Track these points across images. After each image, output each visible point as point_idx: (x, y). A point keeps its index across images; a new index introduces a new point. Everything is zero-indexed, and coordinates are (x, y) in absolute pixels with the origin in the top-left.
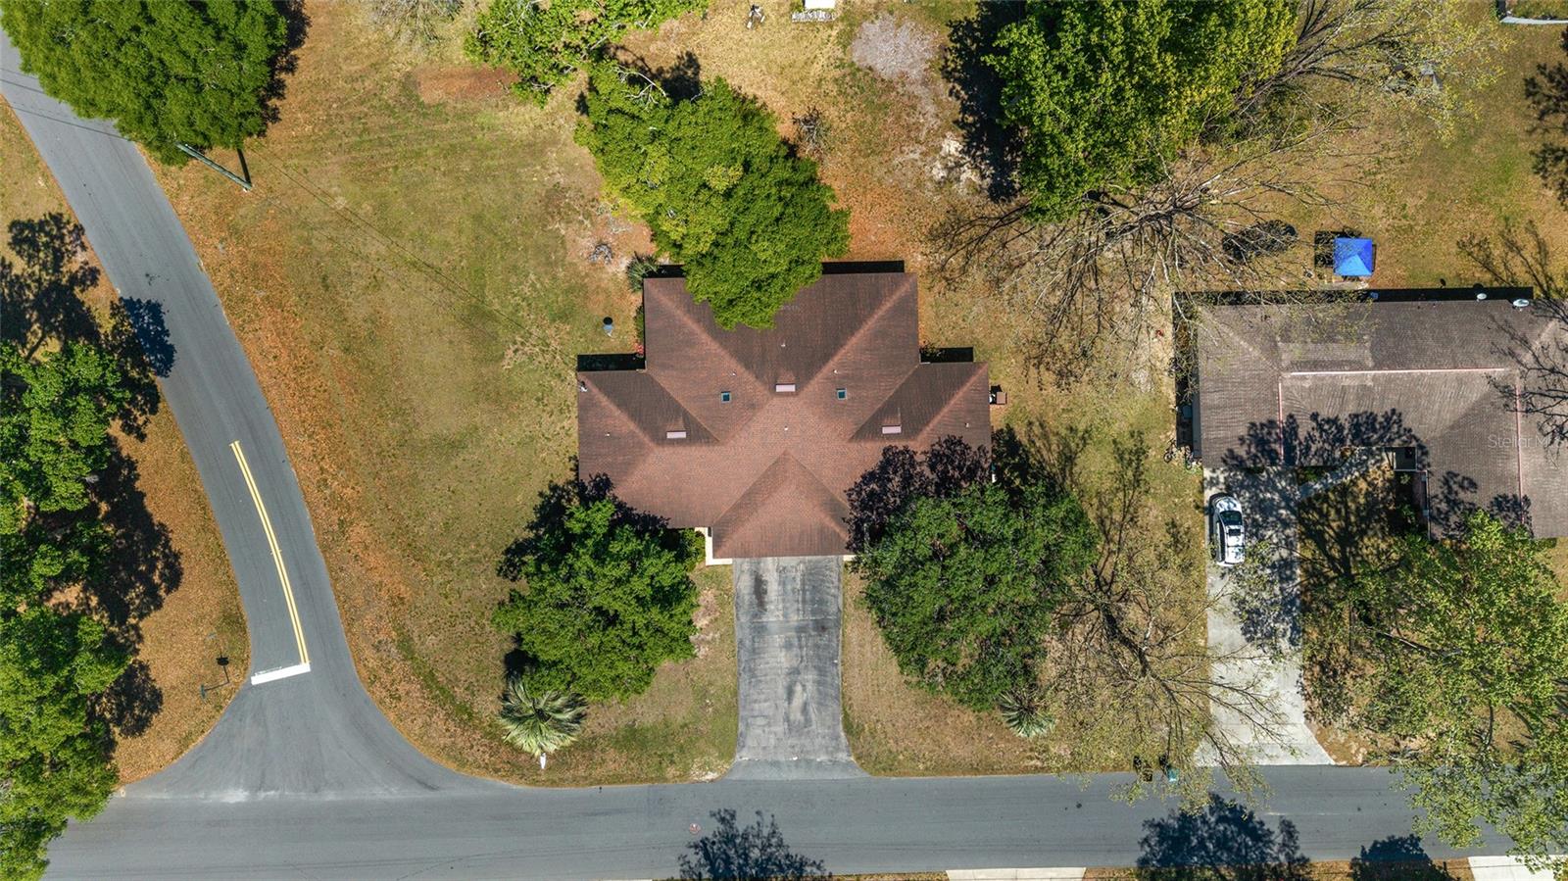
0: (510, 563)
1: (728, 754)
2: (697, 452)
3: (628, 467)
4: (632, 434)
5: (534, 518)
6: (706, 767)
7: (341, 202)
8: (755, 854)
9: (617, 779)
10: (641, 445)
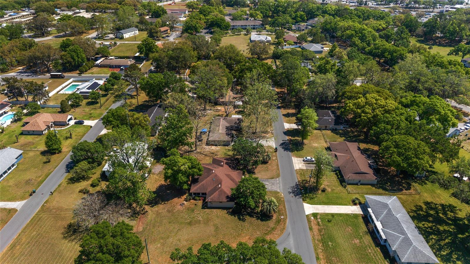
0: (242, 220)
1: (278, 193)
2: (223, 183)
3: (225, 193)
4: (219, 192)
5: (233, 216)
6: (281, 195)
7: (159, 245)
8: (296, 189)
9: (284, 207)
10: (221, 191)
